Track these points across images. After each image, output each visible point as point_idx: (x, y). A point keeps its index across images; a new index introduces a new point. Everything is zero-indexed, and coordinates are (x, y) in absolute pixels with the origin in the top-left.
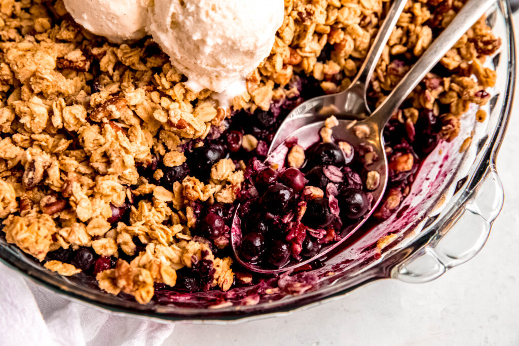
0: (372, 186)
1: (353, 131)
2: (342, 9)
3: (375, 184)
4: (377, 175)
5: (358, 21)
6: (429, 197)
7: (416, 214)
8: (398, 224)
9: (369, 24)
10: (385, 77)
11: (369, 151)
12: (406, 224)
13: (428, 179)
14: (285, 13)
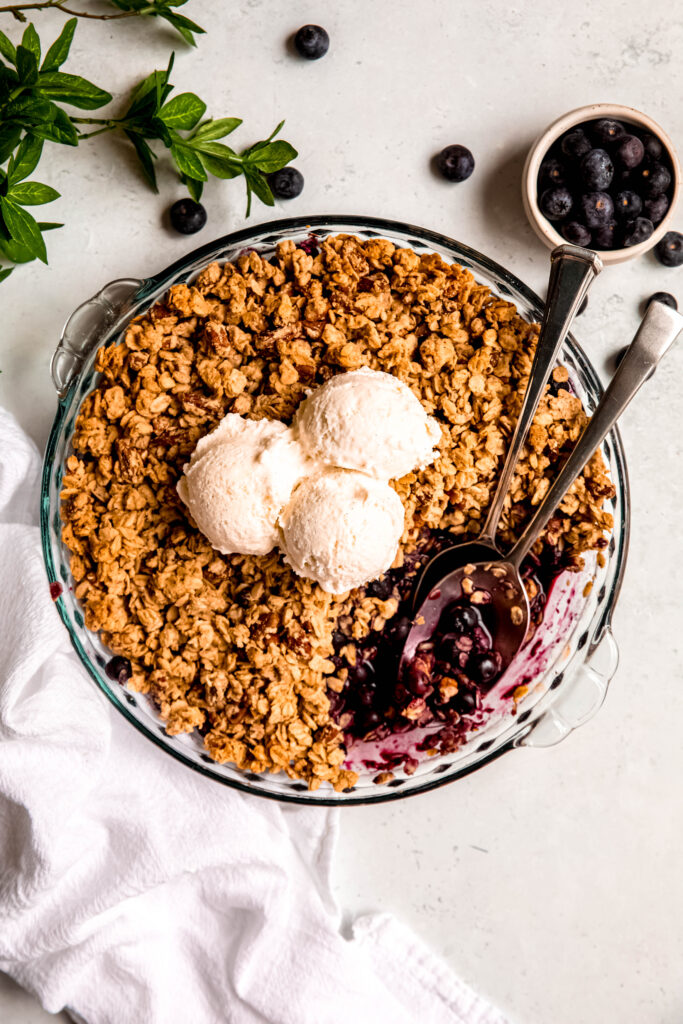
2: (459, 475)
4: (520, 612)
5: (476, 481)
6: (558, 641)
7: (546, 661)
8: (532, 666)
9: (487, 479)
10: (509, 520)
11: (508, 588)
12: (538, 672)
13: (558, 611)
14: (404, 498)
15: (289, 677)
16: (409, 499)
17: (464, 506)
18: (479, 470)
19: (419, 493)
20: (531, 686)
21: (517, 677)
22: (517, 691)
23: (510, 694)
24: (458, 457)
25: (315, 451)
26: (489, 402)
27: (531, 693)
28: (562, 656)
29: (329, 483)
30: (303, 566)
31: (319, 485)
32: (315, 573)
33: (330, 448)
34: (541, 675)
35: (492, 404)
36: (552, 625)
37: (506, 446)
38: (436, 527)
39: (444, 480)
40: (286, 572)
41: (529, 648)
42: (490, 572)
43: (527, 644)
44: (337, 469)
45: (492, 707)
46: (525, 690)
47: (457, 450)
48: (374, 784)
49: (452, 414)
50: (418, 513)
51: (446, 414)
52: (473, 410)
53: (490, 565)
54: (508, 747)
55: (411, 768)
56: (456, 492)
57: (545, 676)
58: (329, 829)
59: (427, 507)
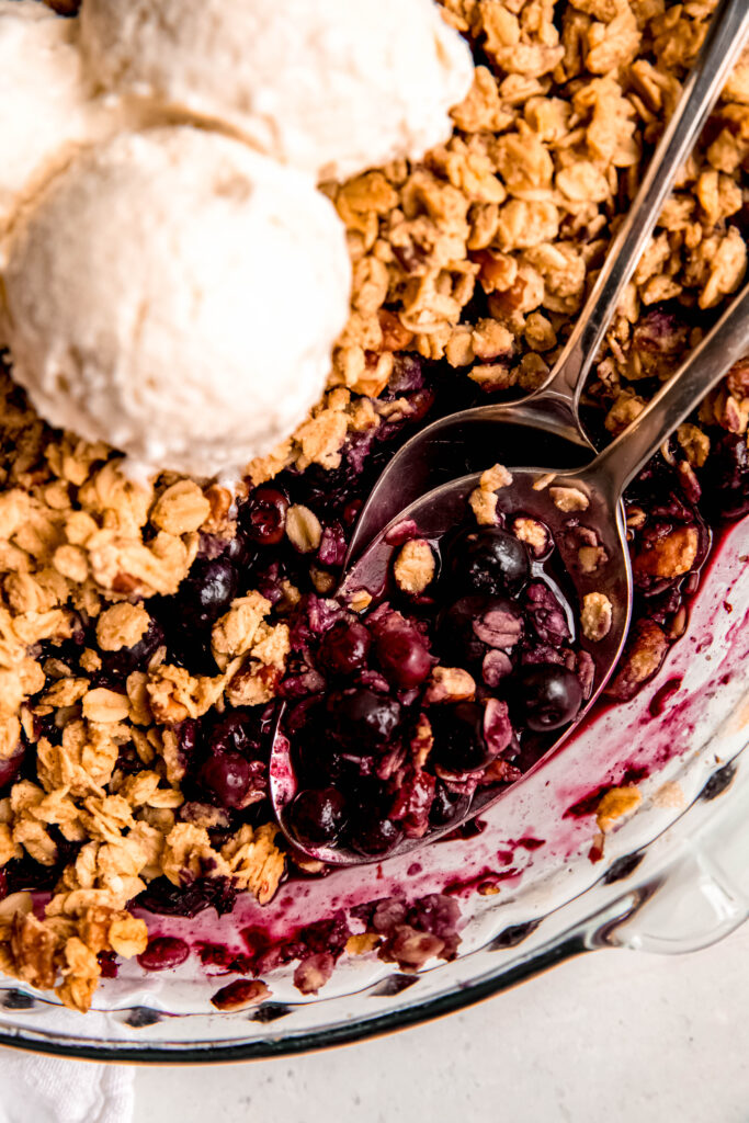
0: (594, 633)
1: (547, 497)
2: (509, 206)
3: (601, 627)
5: (553, 231)
6: (725, 680)
7: (691, 727)
8: (650, 740)
9: (583, 231)
10: (627, 354)
12: (666, 755)
13: (728, 607)
14: (359, 249)
16: (370, 253)
17: (519, 298)
18: (566, 198)
19: (400, 237)
20: (646, 788)
21: (610, 766)
22: (608, 799)
23: (589, 804)
24: (512, 157)
25: (112, 62)
26: (607, 24)
27: (646, 808)
28: (735, 718)
29: (144, 151)
30: (50, 384)
31: (116, 155)
32: (82, 406)
34: (674, 764)
35: (615, 27)
36: (710, 642)
37: (645, 145)
38: (439, 354)
39: (470, 218)
41: (645, 697)
43: (641, 685)
44: (175, 119)
45: (538, 835)
46: (632, 799)
47: (511, 139)
48: (214, 1009)
49: (505, 45)
50: (392, 308)
51: (491, 45)
52: (562, 40)
54: (572, 947)
55: (314, 977)
56: (499, 257)
57: (686, 767)
59: (418, 281)
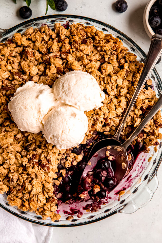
2: (109, 113)
4: (125, 165)
5: (115, 116)
6: (137, 176)
7: (132, 183)
8: (127, 184)
9: (119, 116)
10: (125, 132)
11: (122, 156)
12: (129, 186)
13: (138, 166)
14: (89, 119)
15: (40, 178)
16: (91, 119)
17: (110, 124)
18: (117, 112)
19: (95, 118)
20: (126, 191)
21: (121, 187)
22: (121, 192)
23: (118, 193)
24: (110, 107)
25: (59, 97)
26: (123, 89)
27: (126, 194)
28: (138, 182)
29: (62, 109)
30: (49, 139)
31: (59, 109)
32: (54, 141)
33: (64, 97)
34: (130, 188)
35: (124, 89)
36: (135, 171)
37: (127, 105)
38: (99, 131)
39: (104, 114)
40: (44, 141)
41: (126, 178)
42: (116, 149)
43: (126, 176)
44: (66, 105)
45: (111, 197)
46: (124, 192)
47: (110, 104)
48: (66, 220)
49: (109, 91)
50: (93, 125)
51: (108, 91)
52: (117, 91)
53: (117, 147)
54: (115, 212)
55: (80, 216)
56: (108, 119)
57: (131, 188)
58: (49, 234)
59: (97, 123)
